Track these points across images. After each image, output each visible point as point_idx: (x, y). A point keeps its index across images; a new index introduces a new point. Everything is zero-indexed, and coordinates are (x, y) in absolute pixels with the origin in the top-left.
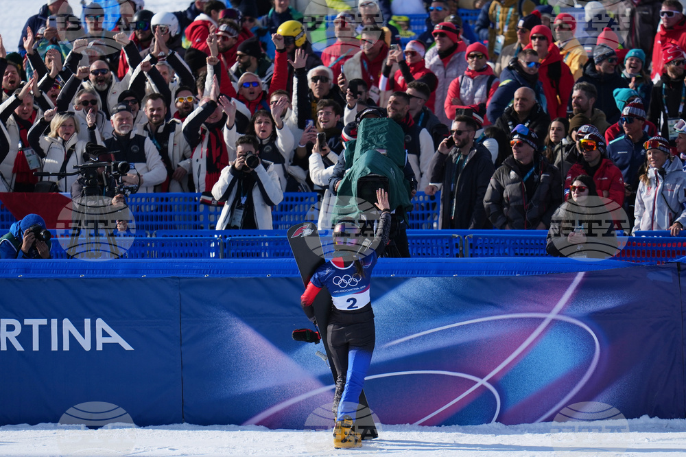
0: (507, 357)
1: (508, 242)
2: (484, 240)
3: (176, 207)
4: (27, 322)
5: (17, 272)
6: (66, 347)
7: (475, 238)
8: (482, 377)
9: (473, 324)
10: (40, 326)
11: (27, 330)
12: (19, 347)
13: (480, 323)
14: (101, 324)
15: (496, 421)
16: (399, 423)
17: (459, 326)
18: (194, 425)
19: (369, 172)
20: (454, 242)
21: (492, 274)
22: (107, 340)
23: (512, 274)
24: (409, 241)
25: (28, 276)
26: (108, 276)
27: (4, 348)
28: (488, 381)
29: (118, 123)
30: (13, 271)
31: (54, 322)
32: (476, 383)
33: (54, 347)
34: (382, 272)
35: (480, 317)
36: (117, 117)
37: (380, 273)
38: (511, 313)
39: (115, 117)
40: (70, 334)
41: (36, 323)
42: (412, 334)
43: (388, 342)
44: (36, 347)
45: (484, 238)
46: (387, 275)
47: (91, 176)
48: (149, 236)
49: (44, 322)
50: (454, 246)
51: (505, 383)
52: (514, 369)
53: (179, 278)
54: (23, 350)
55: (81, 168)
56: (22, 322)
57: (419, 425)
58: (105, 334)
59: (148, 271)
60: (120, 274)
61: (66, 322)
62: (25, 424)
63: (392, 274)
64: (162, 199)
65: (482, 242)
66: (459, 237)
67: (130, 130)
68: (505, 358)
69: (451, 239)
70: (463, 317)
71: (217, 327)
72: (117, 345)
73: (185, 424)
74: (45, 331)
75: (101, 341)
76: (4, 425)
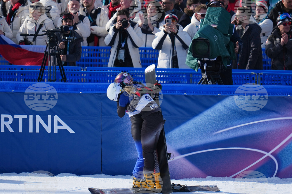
0: (282, 141)
1: (282, 78)
2: (269, 76)
3: (102, 54)
4: (16, 116)
5: (11, 89)
6: (37, 131)
7: (264, 75)
8: (268, 152)
9: (264, 122)
10: (23, 119)
11: (16, 121)
12: (11, 130)
13: (267, 121)
14: (57, 118)
15: (276, 176)
16: (221, 176)
17: (256, 123)
18: (107, 175)
19: (199, 36)
20: (252, 77)
21: (275, 95)
22: (60, 127)
23: (286, 95)
24: (233, 76)
25: (17, 91)
26: (61, 92)
27: (3, 130)
28: (271, 154)
29: (71, 6)
30: (8, 88)
31: (31, 117)
32: (265, 155)
33: (31, 131)
34: (214, 92)
35: (268, 119)
36: (71, 3)
37: (212, 93)
38: (285, 116)
39: (70, 3)
40: (40, 123)
41: (21, 117)
42: (230, 127)
43: (216, 131)
44: (21, 130)
45: (269, 75)
46: (216, 94)
47: (52, 36)
48: (82, 70)
49: (25, 116)
50: (252, 79)
51: (281, 155)
52: (286, 147)
53: (101, 94)
54: (14, 132)
55: (46, 32)
56: (13, 117)
57: (233, 177)
58: (59, 124)
59: (83, 89)
60: (68, 91)
61: (38, 117)
62: (14, 173)
63: (219, 94)
64: (94, 50)
65: (268, 77)
66: (255, 74)
67: (77, 11)
68: (281, 141)
69: (251, 75)
70: (258, 118)
71: (121, 121)
72: (66, 130)
73: (103, 174)
74: (26, 122)
75: (57, 128)
76: (2, 173)
